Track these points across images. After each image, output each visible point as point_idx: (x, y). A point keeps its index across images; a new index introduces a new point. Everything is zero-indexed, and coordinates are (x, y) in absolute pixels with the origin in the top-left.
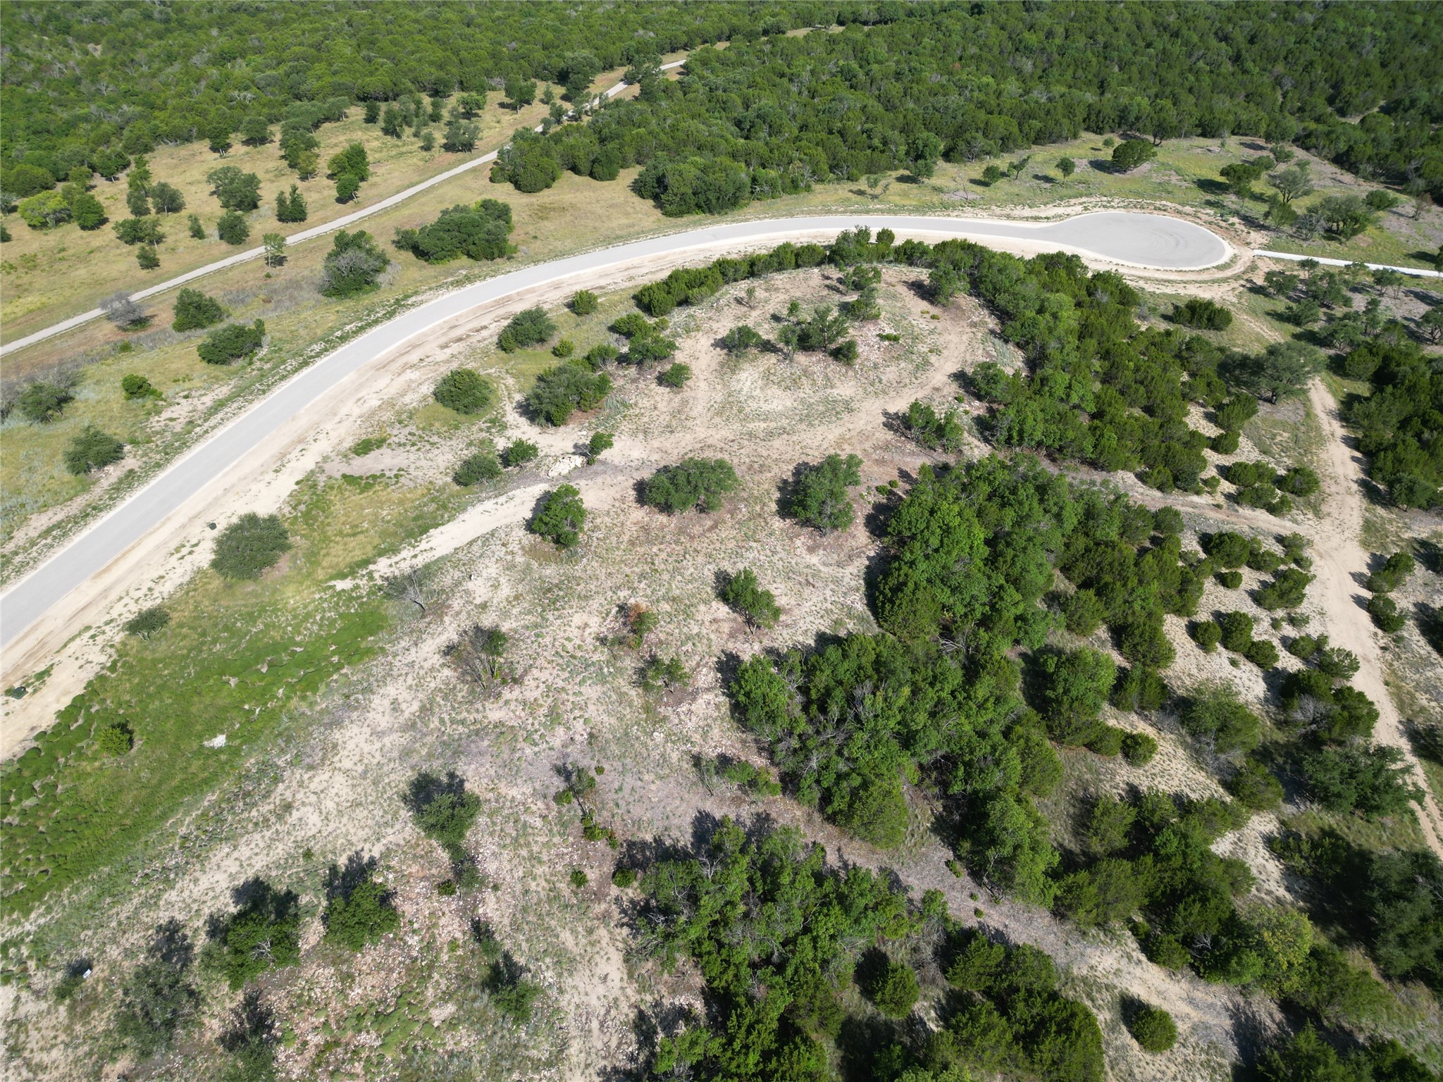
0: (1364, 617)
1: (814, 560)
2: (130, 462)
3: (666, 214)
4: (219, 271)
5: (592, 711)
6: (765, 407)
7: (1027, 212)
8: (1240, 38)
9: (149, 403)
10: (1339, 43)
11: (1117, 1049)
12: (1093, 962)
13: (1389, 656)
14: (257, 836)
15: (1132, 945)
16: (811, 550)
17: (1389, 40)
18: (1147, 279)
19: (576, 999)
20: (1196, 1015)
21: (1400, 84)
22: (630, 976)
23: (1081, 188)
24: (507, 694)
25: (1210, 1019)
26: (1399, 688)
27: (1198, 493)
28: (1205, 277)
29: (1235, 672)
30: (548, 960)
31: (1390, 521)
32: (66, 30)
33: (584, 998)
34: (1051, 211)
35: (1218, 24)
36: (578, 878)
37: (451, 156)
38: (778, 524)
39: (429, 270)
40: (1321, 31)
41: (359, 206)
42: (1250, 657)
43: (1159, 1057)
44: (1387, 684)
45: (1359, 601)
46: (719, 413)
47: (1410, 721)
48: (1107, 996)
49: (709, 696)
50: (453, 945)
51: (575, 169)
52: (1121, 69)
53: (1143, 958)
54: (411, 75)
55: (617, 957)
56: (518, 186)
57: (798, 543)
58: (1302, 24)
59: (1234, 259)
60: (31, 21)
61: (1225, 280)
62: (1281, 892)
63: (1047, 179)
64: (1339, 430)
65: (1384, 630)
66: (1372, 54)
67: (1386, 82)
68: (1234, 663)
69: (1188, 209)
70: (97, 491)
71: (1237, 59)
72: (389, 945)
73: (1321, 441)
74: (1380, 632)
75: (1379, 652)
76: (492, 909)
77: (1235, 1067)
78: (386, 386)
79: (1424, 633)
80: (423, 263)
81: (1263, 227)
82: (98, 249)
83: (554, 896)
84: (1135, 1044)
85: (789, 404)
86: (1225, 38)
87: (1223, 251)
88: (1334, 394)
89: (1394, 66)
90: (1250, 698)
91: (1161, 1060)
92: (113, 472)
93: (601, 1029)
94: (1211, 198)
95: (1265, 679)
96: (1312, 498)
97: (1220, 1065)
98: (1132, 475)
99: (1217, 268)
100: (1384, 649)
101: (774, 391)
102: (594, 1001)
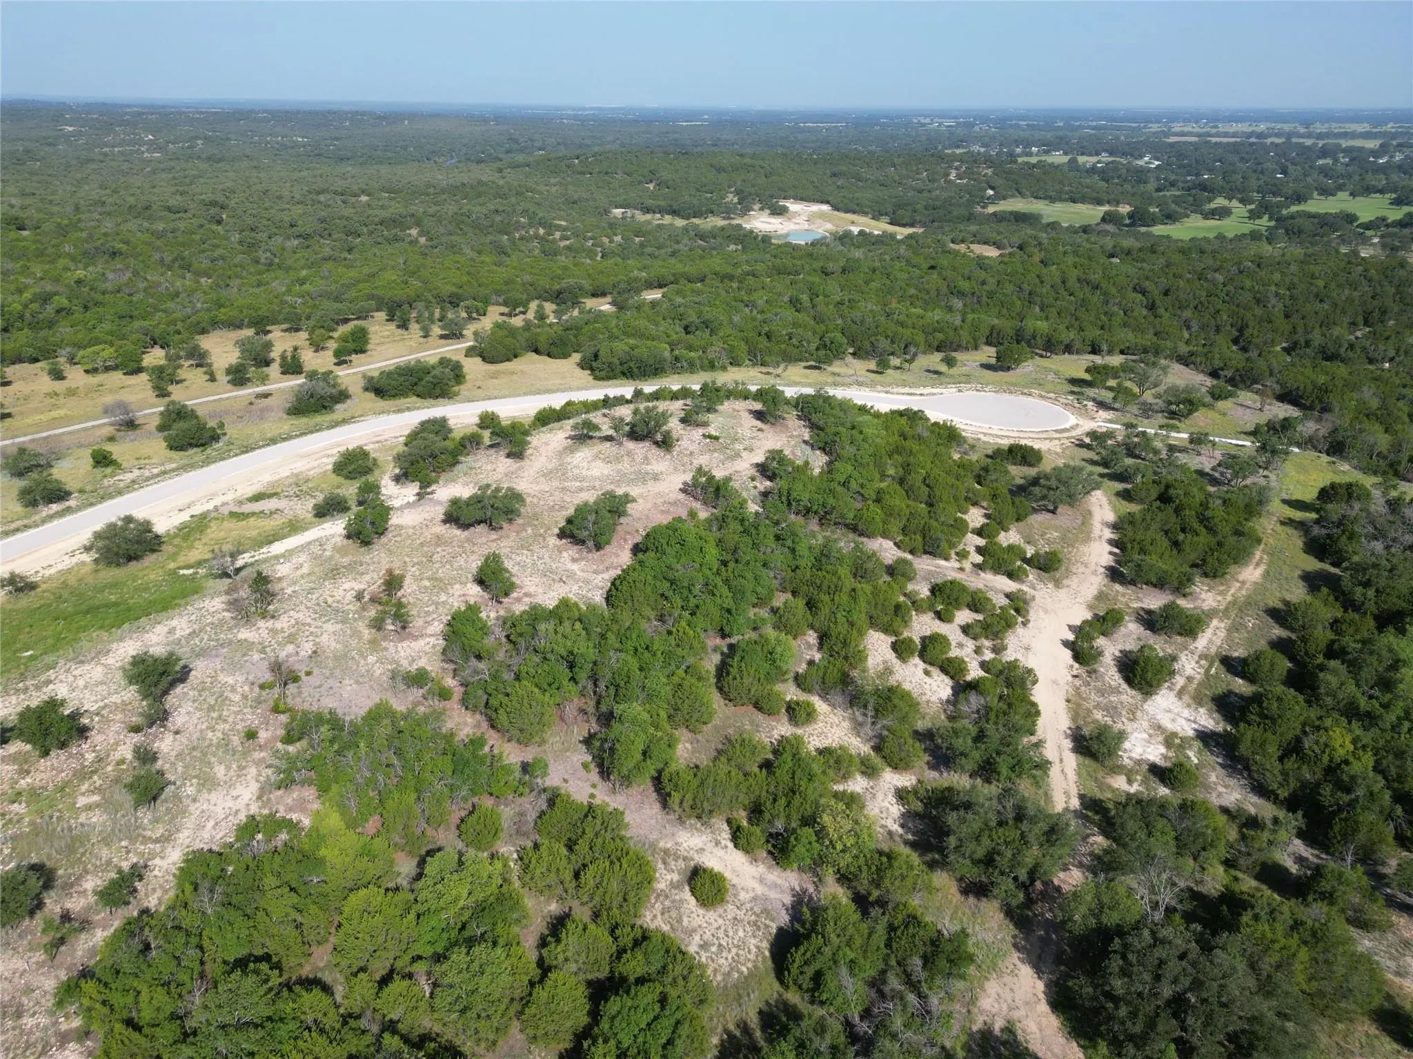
0: (1067, 654)
1: (575, 567)
2: (72, 503)
3: (596, 378)
4: (215, 401)
5: (325, 638)
6: (585, 472)
7: (907, 390)
8: (1155, 291)
9: (109, 470)
10: (1246, 297)
11: (674, 901)
12: (680, 840)
13: (1078, 682)
14: (14, 698)
15: (725, 835)
16: (574, 560)
17: (1291, 297)
18: (985, 434)
19: (205, 807)
20: (760, 890)
21: (1300, 330)
22: (259, 798)
23: (963, 379)
24: (261, 623)
25: (773, 895)
26: (1079, 705)
27: (947, 559)
28: (1044, 435)
29: (927, 679)
30: (194, 781)
31: (1124, 595)
32: (188, 268)
33: (211, 807)
34: (928, 390)
35: (1136, 281)
36: (251, 735)
37: (443, 341)
38: (553, 541)
39: (382, 404)
40: (1230, 288)
41: (351, 367)
42: (944, 670)
43: (712, 913)
44: (1068, 701)
45: (1066, 644)
46: (544, 475)
47: (1078, 728)
48: (681, 864)
49: (432, 640)
50: (122, 761)
51: (537, 351)
52: (1042, 310)
53: (731, 845)
54: (435, 292)
55: (254, 787)
56: (484, 360)
57: (565, 554)
58: (1214, 282)
59: (1073, 428)
60: (162, 260)
61: (1059, 439)
62: (896, 828)
63: (937, 372)
64: (1108, 534)
65: (1080, 664)
66: (1276, 307)
67: (1288, 328)
68: (927, 673)
69: (1052, 395)
70: (37, 518)
71: (1152, 307)
72: (71, 756)
73: (1088, 539)
74: (1076, 665)
75: (1070, 679)
76: (165, 745)
77: (780, 929)
78: (301, 466)
79: (1120, 671)
80: (378, 399)
81: (1113, 409)
82: (129, 386)
83: (225, 743)
84: (693, 901)
85: (606, 472)
86: (1143, 292)
87: (1068, 420)
88: (1115, 512)
89: (1295, 318)
90: (934, 699)
91: (712, 915)
92: (55, 507)
93: (214, 827)
94: (1076, 389)
95: (952, 688)
96: (1058, 575)
97: (767, 926)
98: (891, 544)
99: (1056, 431)
100: (1075, 676)
101: (599, 463)
102: (219, 809)
